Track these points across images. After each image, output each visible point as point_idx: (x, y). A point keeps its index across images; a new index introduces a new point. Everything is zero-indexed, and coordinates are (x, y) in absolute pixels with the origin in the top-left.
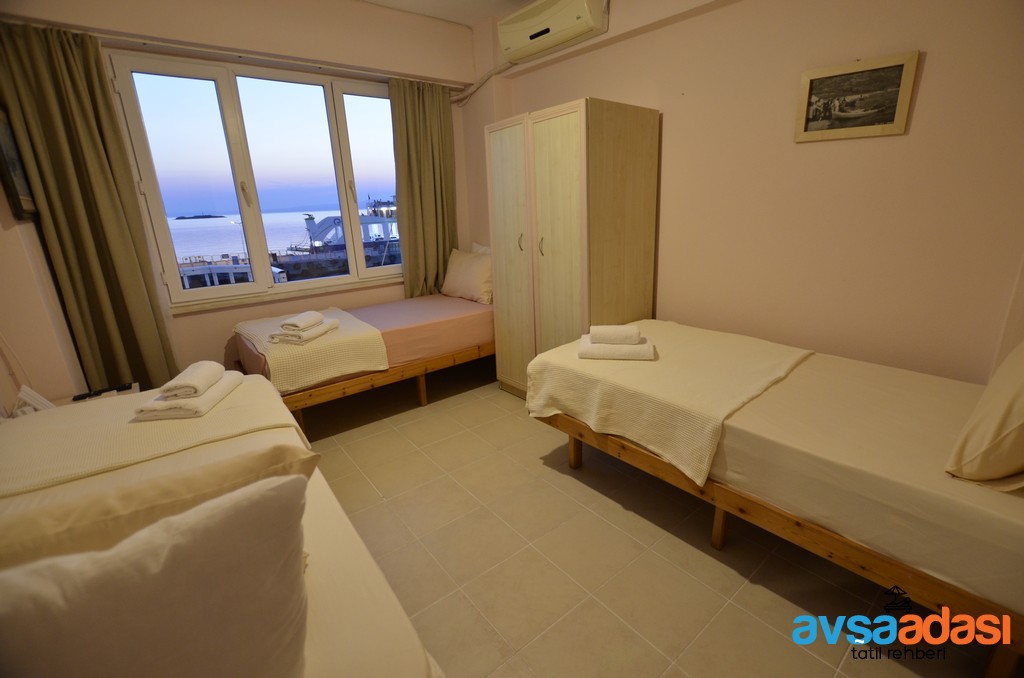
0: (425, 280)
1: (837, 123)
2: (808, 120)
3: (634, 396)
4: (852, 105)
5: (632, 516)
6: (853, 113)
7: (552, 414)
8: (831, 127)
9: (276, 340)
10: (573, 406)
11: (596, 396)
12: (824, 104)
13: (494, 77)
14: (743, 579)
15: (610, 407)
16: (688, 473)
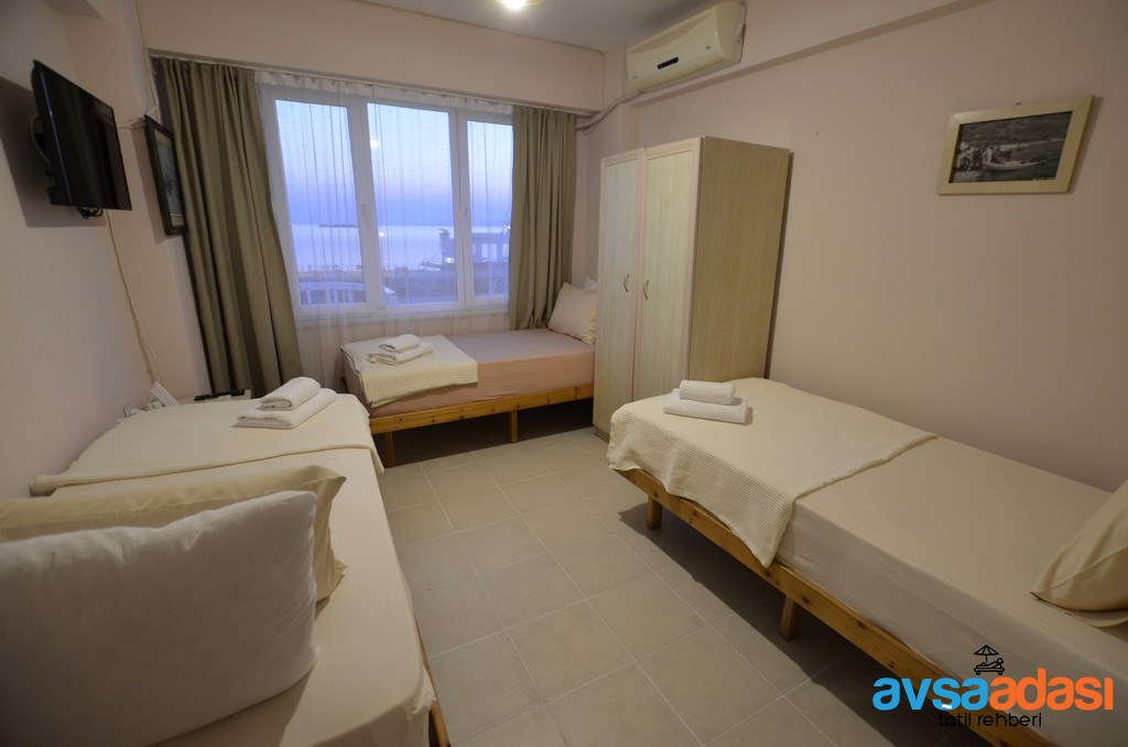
0: (533, 313)
1: (988, 175)
2: (954, 170)
3: (710, 461)
4: (1007, 155)
5: (700, 589)
6: (1008, 165)
7: (630, 468)
8: (981, 179)
9: (373, 359)
10: (652, 463)
11: (673, 455)
12: (975, 152)
13: (621, 106)
14: (806, 676)
15: (686, 469)
16: (755, 551)
